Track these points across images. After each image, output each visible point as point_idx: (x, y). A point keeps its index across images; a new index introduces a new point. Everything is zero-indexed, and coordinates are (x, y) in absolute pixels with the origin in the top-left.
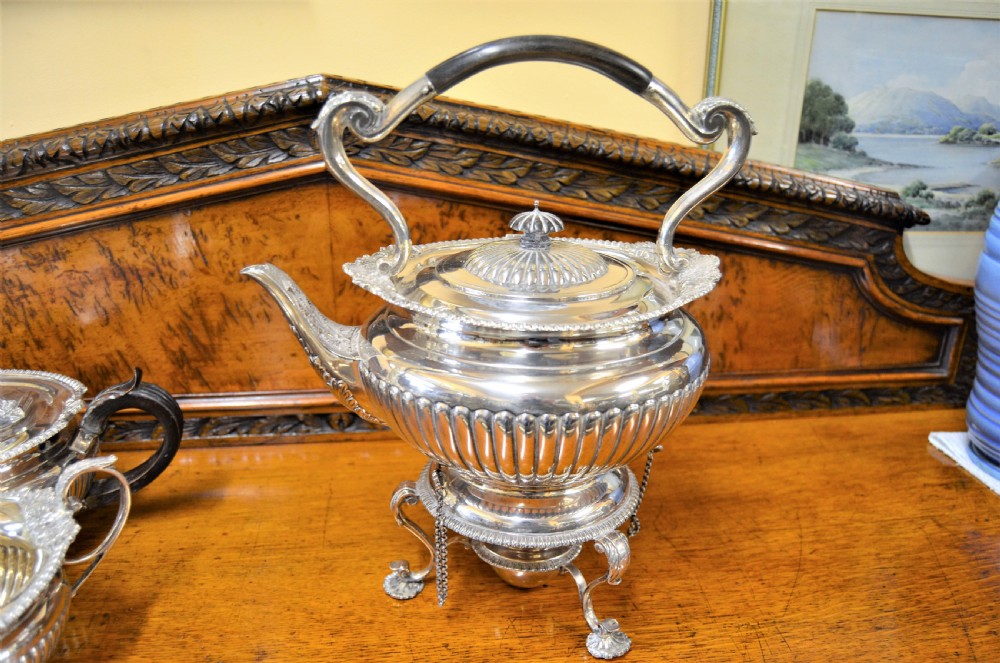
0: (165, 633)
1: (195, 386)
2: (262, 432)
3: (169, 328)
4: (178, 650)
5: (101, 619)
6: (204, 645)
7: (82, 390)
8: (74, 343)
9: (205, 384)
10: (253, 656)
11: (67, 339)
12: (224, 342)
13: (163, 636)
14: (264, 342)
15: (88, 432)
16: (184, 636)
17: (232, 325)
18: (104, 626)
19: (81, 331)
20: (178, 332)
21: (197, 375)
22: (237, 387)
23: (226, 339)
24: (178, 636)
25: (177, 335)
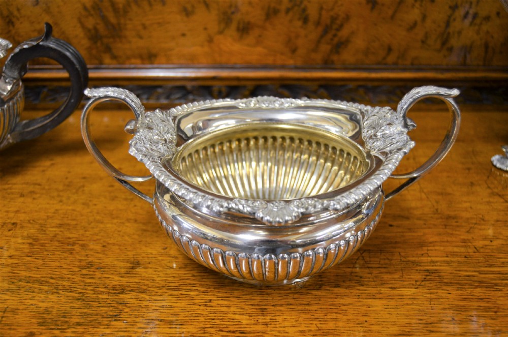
0: (59, 241)
1: (107, 60)
2: (158, 98)
3: (85, 8)
4: (66, 255)
5: (10, 226)
6: (89, 253)
7: (7, 45)
8: (14, 20)
9: (114, 57)
10: (129, 265)
11: (8, 17)
12: (128, 22)
13: (57, 244)
14: (159, 23)
15: (10, 77)
16: (74, 244)
17: (134, 8)
18: (11, 232)
19: (18, 10)
20: (92, 12)
21: (108, 49)
22: (138, 61)
23: (130, 20)
24: (68, 244)
25: (92, 15)
